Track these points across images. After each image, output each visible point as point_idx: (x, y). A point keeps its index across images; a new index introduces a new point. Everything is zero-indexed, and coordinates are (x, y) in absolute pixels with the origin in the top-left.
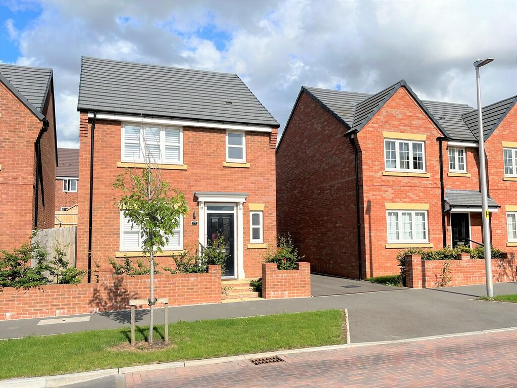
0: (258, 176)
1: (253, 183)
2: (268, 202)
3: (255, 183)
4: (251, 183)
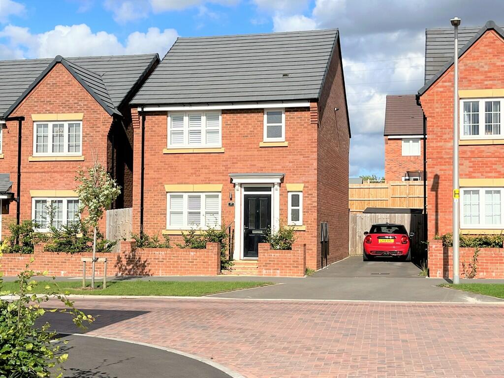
0: (297, 155)
1: (292, 162)
2: (308, 182)
3: (294, 162)
4: (289, 162)
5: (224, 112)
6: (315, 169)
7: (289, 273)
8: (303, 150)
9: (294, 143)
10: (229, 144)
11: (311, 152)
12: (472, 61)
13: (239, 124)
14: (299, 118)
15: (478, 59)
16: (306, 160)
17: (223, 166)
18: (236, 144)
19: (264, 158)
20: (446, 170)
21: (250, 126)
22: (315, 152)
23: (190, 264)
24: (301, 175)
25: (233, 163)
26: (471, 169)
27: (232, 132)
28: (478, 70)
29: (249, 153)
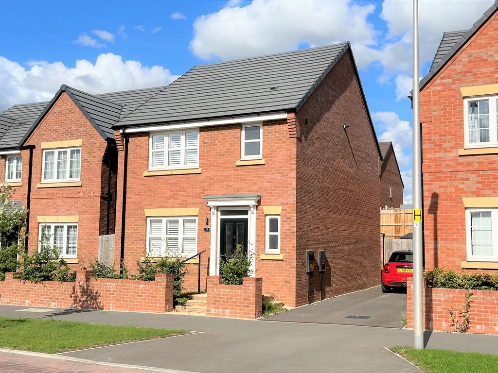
0: (275, 173)
1: (269, 182)
2: (287, 204)
3: (272, 182)
4: (267, 182)
5: (202, 129)
6: (294, 189)
7: (240, 313)
8: (281, 167)
9: (272, 160)
10: (206, 164)
11: (290, 170)
12: (477, 51)
13: (216, 142)
14: (278, 132)
15: (485, 47)
16: (284, 180)
17: (200, 188)
18: (213, 163)
19: (241, 178)
20: (446, 187)
21: (227, 144)
22: (294, 170)
23: (139, 298)
24: (278, 196)
25: (210, 185)
26: (480, 186)
27: (210, 150)
28: (486, 60)
29: (226, 173)
